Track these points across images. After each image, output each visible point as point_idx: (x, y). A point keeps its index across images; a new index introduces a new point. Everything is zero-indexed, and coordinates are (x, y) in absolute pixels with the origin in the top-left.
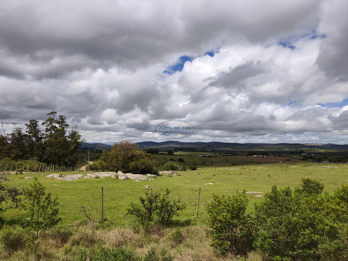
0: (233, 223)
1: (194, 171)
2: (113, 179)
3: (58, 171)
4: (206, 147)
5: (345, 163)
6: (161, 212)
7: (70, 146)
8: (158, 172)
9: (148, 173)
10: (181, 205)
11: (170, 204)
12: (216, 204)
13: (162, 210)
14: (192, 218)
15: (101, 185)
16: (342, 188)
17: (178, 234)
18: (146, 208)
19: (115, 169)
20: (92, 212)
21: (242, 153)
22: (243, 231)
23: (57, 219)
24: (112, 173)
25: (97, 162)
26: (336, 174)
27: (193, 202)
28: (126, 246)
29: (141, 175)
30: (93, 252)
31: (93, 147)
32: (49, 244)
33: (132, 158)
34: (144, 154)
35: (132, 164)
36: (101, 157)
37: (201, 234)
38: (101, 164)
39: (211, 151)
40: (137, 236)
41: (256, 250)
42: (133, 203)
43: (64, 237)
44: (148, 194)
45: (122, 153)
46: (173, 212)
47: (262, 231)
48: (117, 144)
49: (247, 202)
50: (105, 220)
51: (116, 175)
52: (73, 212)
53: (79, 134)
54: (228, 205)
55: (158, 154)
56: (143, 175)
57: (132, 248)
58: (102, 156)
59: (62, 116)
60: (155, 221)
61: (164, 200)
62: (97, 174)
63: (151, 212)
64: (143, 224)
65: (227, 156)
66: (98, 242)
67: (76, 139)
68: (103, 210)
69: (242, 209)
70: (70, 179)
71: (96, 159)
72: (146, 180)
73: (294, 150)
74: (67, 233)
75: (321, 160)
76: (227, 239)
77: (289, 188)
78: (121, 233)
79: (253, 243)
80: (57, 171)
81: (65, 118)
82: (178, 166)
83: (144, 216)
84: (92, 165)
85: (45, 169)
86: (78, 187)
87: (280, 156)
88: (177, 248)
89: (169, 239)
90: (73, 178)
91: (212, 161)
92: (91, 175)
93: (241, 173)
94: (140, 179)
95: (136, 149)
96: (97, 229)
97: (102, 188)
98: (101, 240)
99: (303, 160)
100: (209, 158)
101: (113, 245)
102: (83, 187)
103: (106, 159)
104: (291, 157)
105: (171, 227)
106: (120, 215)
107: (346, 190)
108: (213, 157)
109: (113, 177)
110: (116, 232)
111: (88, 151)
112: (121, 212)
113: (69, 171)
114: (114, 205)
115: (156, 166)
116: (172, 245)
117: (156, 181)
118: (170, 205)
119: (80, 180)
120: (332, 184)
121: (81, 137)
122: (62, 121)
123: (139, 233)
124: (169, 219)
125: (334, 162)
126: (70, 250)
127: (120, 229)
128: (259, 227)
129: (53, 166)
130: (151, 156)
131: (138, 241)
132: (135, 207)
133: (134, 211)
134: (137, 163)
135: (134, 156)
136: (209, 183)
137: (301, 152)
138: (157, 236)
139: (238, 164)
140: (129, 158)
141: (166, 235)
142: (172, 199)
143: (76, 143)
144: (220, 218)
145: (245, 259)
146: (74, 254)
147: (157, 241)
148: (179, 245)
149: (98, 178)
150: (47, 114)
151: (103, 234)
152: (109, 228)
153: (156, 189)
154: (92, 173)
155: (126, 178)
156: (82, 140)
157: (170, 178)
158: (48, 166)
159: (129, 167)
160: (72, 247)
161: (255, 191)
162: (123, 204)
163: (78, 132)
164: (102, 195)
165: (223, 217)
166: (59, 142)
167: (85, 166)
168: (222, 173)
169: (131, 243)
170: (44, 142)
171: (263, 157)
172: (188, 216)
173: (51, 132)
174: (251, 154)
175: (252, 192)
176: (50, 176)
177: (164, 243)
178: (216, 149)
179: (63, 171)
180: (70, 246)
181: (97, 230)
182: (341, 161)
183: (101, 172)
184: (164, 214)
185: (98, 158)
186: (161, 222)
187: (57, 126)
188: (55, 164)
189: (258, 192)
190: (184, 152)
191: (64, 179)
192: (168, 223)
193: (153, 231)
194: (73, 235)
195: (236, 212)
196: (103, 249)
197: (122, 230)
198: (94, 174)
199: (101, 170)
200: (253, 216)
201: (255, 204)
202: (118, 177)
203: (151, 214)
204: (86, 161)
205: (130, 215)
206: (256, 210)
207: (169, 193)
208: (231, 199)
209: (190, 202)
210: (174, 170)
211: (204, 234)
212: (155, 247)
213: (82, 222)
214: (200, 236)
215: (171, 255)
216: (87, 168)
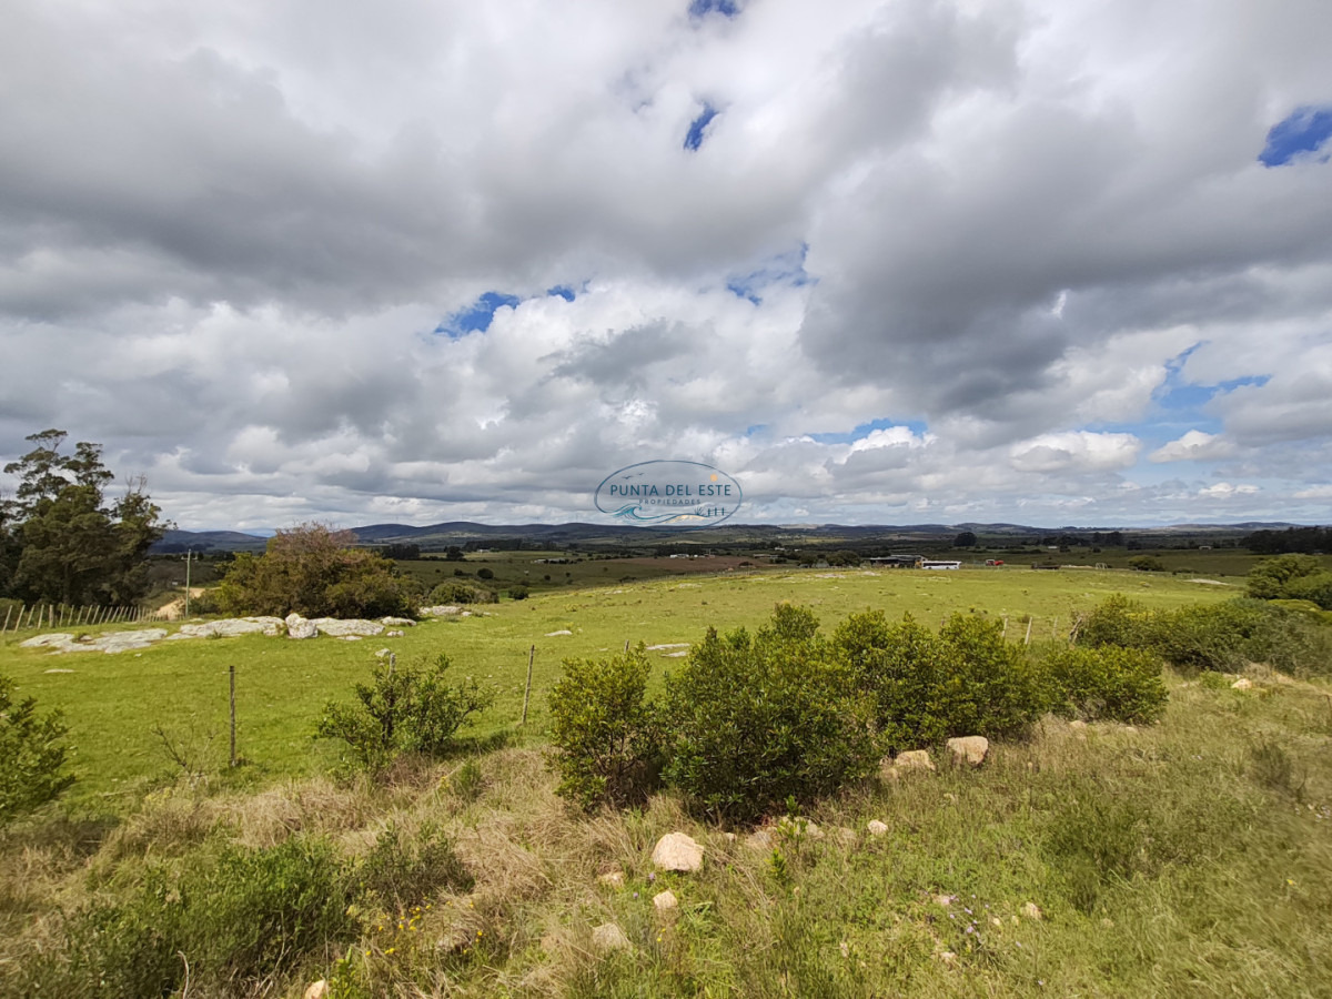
0: (613, 729)
1: (519, 602)
2: (271, 639)
3: (72, 624)
4: (554, 536)
5: (858, 566)
6: (422, 723)
7: (118, 541)
8: (418, 610)
9: (386, 614)
10: (481, 694)
11: (450, 695)
12: (572, 685)
13: (424, 715)
14: (512, 727)
15: (229, 659)
16: (849, 621)
17: (469, 774)
18: (375, 716)
19: (280, 608)
20: (195, 745)
21: (640, 551)
22: (638, 746)
23: (58, 780)
24: (269, 619)
26: (840, 592)
27: (513, 684)
28: (311, 832)
29: (365, 621)
30: (198, 867)
31: (202, 543)
32: (25, 866)
33: (335, 573)
34: (373, 559)
35: (334, 591)
36: (232, 572)
37: (532, 766)
38: (230, 595)
39: (566, 548)
40: (346, 798)
41: (667, 787)
42: (334, 705)
43: (86, 839)
44: (381, 675)
45: (302, 561)
46: (457, 719)
47: (683, 740)
48: (285, 533)
49: (648, 671)
51: (282, 626)
52: (124, 751)
53: (152, 504)
54: (601, 684)
55: (419, 559)
56: (369, 622)
57: (327, 836)
58: (235, 569)
59: (88, 445)
60: (402, 747)
61: (431, 687)
62: (217, 625)
63: (390, 724)
64: (366, 760)
65: (608, 558)
66: (214, 832)
67: (143, 519)
68: (233, 733)
69: (633, 690)
70: (118, 645)
71: (213, 579)
72: (379, 635)
73: (759, 540)
74: (97, 823)
76: (600, 770)
77: (743, 631)
78: (294, 796)
79: (661, 771)
80: (64, 625)
81: (98, 451)
82: (477, 591)
83: (368, 739)
84: (200, 599)
85: (14, 617)
86: (148, 671)
87: (729, 554)
88: (466, 813)
89: (443, 793)
90: (130, 644)
91: (568, 575)
92: (195, 628)
93: (639, 599)
94: (361, 632)
95: (348, 548)
96: (213, 791)
97: (232, 667)
99: (778, 562)
100: (562, 566)
101: (267, 834)
102: (166, 670)
103: (246, 579)
104: (752, 557)
105: (451, 758)
106: (291, 744)
107: (856, 626)
108: (572, 562)
109: (272, 631)
110: (279, 795)
111: (186, 556)
112: (295, 734)
113: (114, 621)
114: (273, 716)
115: (410, 593)
116: (451, 806)
117: (412, 637)
118: (449, 700)
119: (155, 647)
120: (833, 615)
121: (159, 514)
122: (87, 460)
123: (352, 789)
124: (445, 738)
125: (838, 565)
126: (108, 876)
127: (290, 784)
128: (676, 731)
129: (51, 607)
130: (394, 565)
131: (348, 812)
132: (342, 715)
133: (339, 728)
134: (351, 587)
135: (344, 565)
136: (560, 632)
137: (774, 544)
138: (407, 789)
139: (634, 579)
140: (325, 575)
141: (435, 783)
142: (451, 683)
143: (144, 532)
144: (581, 719)
145: (643, 813)
146: (123, 885)
147: (406, 804)
148: (472, 806)
149: (220, 637)
150: (28, 438)
151: (234, 807)
152: (253, 786)
153: (406, 660)
154: (197, 623)
155: (316, 632)
156: (164, 522)
157: (450, 624)
158: (28, 609)
159: (324, 599)
160: (116, 864)
161: (671, 643)
162: (304, 709)
163: (148, 497)
164: (232, 690)
165: (588, 716)
166: (77, 528)
167: (176, 602)
168: (594, 603)
169: (326, 820)
170: (11, 530)
171: (692, 560)
172: (501, 723)
173: (43, 497)
174: (665, 551)
175: (664, 646)
176: (36, 641)
177: (430, 804)
178: (581, 542)
179: (89, 623)
180: (109, 860)
181: (212, 795)
182: (851, 563)
183: (229, 617)
184: (430, 725)
185: (221, 575)
186: (421, 750)
187: (70, 476)
188: (56, 600)
189: (679, 645)
190: (493, 551)
191: (93, 647)
192: (445, 750)
193: (397, 778)
194: (122, 826)
195: (620, 700)
196: (227, 854)
197: (298, 786)
198: (204, 626)
199: (230, 613)
200: (662, 705)
201: (667, 676)
202: (287, 632)
203: (392, 728)
204: (179, 588)
205: (326, 739)
206: (668, 689)
207: (447, 665)
208: (610, 668)
209: (506, 686)
210: (464, 602)
211: (542, 766)
212: (402, 819)
213: (157, 780)
214: (530, 773)
215: (447, 837)
216: (183, 609)
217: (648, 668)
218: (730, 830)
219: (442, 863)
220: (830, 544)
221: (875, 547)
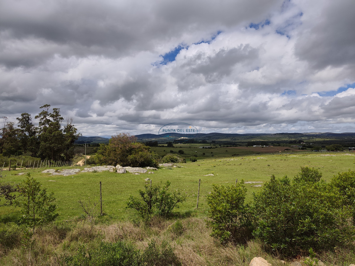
0: (232, 213)
1: (194, 163)
2: (112, 173)
3: (54, 166)
4: (206, 138)
5: (343, 151)
6: (161, 205)
7: (65, 140)
8: (158, 164)
9: (148, 166)
10: (182, 196)
11: (171, 196)
12: (216, 194)
13: (162, 202)
14: (193, 209)
15: (99, 179)
16: (338, 175)
17: (178, 225)
18: (145, 201)
19: (114, 163)
20: (90, 207)
21: (241, 144)
22: (242, 221)
23: (54, 215)
24: (111, 166)
25: (94, 156)
26: (333, 162)
27: (193, 194)
28: (126, 240)
29: (141, 168)
30: (93, 247)
31: (89, 141)
32: (47, 240)
33: (131, 151)
34: (143, 146)
35: (131, 157)
36: (99, 150)
37: (201, 225)
38: (99, 158)
39: (211, 143)
40: (137, 230)
41: (255, 238)
42: (132, 197)
43: (62, 234)
44: (147, 187)
45: (120, 147)
46: (173, 205)
47: (261, 220)
48: (114, 137)
49: (246, 192)
50: (104, 214)
51: (115, 169)
52: (71, 207)
53: (74, 128)
54: (227, 195)
55: (158, 146)
56: (142, 168)
57: (132, 242)
58: (100, 149)
59: (56, 109)
61: (164, 193)
62: (95, 168)
63: (150, 205)
64: (143, 217)
65: (227, 147)
66: (97, 236)
67: (72, 133)
68: (101, 204)
69: (240, 199)
70: (67, 173)
71: (93, 153)
72: (146, 173)
73: (293, 139)
74: (64, 229)
75: (319, 149)
76: (228, 229)
78: (121, 227)
79: (252, 232)
80: (53, 166)
81: (59, 111)
82: (178, 158)
83: (144, 210)
84: (89, 159)
85: (39, 164)
86: (75, 182)
87: (279, 145)
88: (177, 240)
89: (169, 231)
90: (70, 173)
91: (212, 153)
92: (89, 169)
93: (240, 163)
94: (140, 172)
95: (134, 142)
96: (96, 223)
97: (100, 182)
98: (100, 235)
99: (302, 149)
100: (209, 149)
101: (113, 239)
102: (81, 182)
103: (103, 153)
104: (290, 146)
105: (171, 219)
106: (119, 209)
107: (342, 177)
108: (213, 148)
109: (112, 171)
110: (116, 226)
111: (85, 145)
112: (120, 206)
113: (65, 166)
114: (113, 199)
115: (155, 159)
116: (172, 236)
117: (156, 174)
118: (170, 198)
119: (77, 175)
120: (330, 172)
121: (77, 131)
122: (56, 114)
123: (139, 227)
124: (169, 211)
125: (332, 151)
126: (68, 246)
127: (119, 223)
128: (258, 217)
129: (49, 161)
130: (149, 148)
131: (138, 234)
132: (135, 200)
133: (134, 205)
134: (136, 156)
135: (133, 149)
136: (210, 175)
137: (300, 141)
138: (157, 229)
139: (238, 155)
140: (127, 152)
141: (166, 227)
142: (172, 191)
143: (72, 137)
144: (220, 208)
145: (245, 248)
146: (72, 250)
147: (157, 234)
148: (180, 237)
149: (96, 172)
150: (40, 108)
151: (103, 229)
152: (108, 222)
153: (155, 182)
154: (89, 167)
155: (125, 171)
156: (78, 134)
157: (170, 170)
158: (43, 162)
159: (127, 160)
160: (70, 243)
161: (255, 181)
162: (123, 198)
163: (74, 126)
164: (101, 190)
165: (223, 208)
166: (54, 136)
167: (82, 160)
168: (222, 164)
169: (131, 236)
170: (38, 137)
171: (263, 147)
172: (189, 208)
173: (45, 126)
174: (251, 144)
175: (252, 182)
176: (46, 171)
177: (165, 235)
178: (216, 140)
179: (59, 166)
180: (68, 241)
181: (96, 224)
182: (339, 150)
183: (99, 166)
184: (164, 206)
185: (96, 152)
186: (161, 215)
187: (51, 119)
188: (50, 159)
189: (258, 182)
190: (184, 144)
191: (61, 174)
192: (168, 215)
193: (153, 224)
194: (72, 231)
195: (235, 202)
196: (102, 244)
197: (121, 224)
198: (91, 168)
199: (99, 164)
200: (252, 206)
201: (254, 194)
202: (116, 171)
203: (151, 206)
204: (83, 156)
205: (130, 209)
206: (255, 199)
207: (169, 185)
208: (230, 189)
209: (190, 194)
210: (174, 162)
211: (205, 225)
212: (156, 239)
213: (80, 218)
214: (200, 227)
215: (172, 247)
216: (84, 162)
217: (246, 190)
218: (282, 259)
219: (170, 256)
220: (327, 141)
221: (352, 142)
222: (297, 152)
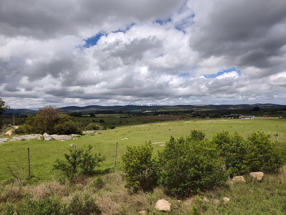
0: (142, 167)
1: (112, 129)
2: (39, 141)
4: (122, 109)
5: (220, 118)
6: (84, 165)
8: (82, 132)
9: (72, 133)
10: (102, 157)
11: (93, 157)
12: (129, 153)
13: (85, 163)
14: (111, 167)
15: (27, 146)
16: (217, 135)
17: (99, 181)
18: (70, 163)
19: (41, 131)
20: (19, 171)
22: (150, 173)
24: (38, 135)
25: (23, 126)
26: (214, 126)
27: (112, 154)
28: (53, 197)
29: (66, 135)
30: (21, 206)
31: (18, 112)
33: (57, 121)
34: (68, 117)
35: (57, 126)
36: (27, 121)
37: (118, 179)
38: (27, 128)
39: (126, 113)
40: (63, 187)
41: (159, 186)
42: (58, 160)
44: (72, 151)
45: (47, 117)
46: (95, 164)
47: (164, 171)
48: (41, 109)
49: (152, 150)
50: (32, 177)
51: (42, 137)
53: (2, 101)
54: (138, 153)
55: (82, 117)
57: (58, 198)
58: (28, 120)
60: (79, 172)
61: (87, 155)
62: (23, 137)
63: (75, 166)
64: (68, 176)
65: (139, 116)
66: (25, 197)
68: (29, 168)
69: (148, 155)
71: (21, 123)
72: (71, 140)
73: (187, 110)
75: (205, 117)
76: (138, 180)
77: (182, 138)
78: (48, 186)
79: (157, 181)
82: (100, 126)
83: (69, 170)
84: (17, 129)
86: (4, 150)
87: (177, 114)
88: (98, 192)
89: (92, 186)
91: (127, 121)
92: (17, 138)
93: (149, 129)
94: (65, 139)
95: (60, 113)
96: (24, 185)
97: (28, 148)
98: (28, 195)
99: (193, 117)
100: (125, 118)
101: (40, 197)
102: (9, 150)
103: (31, 123)
104: (184, 115)
105: (93, 176)
106: (46, 171)
107: (219, 136)
108: (128, 117)
109: (39, 138)
110: (43, 186)
111: (13, 117)
112: (47, 168)
114: (40, 163)
115: (79, 127)
116: (94, 190)
117: (80, 140)
118: (92, 159)
119: (5, 143)
120: (211, 133)
121: (4, 104)
123: (65, 184)
124: (91, 170)
125: (213, 118)
127: (47, 183)
128: (161, 168)
130: (74, 118)
131: (64, 191)
132: (61, 163)
133: (60, 166)
134: (62, 125)
135: (59, 119)
136: (125, 139)
137: (192, 111)
138: (81, 185)
139: (147, 122)
140: (54, 121)
141: (89, 183)
142: (93, 153)
144: (132, 164)
145: (152, 193)
147: (81, 189)
148: (100, 190)
149: (24, 140)
151: (31, 189)
152: (36, 183)
153: (79, 147)
154: (17, 136)
155: (52, 139)
156: (6, 106)
157: (92, 136)
159: (54, 129)
161: (159, 142)
162: (50, 161)
164: (29, 155)
165: (134, 163)
167: (11, 130)
168: (135, 130)
169: (57, 193)
171: (165, 116)
172: (108, 166)
174: (157, 114)
175: (157, 143)
177: (87, 189)
182: (218, 117)
183: (27, 134)
184: (87, 166)
185: (24, 122)
186: (84, 173)
189: (162, 142)
190: (104, 114)
192: (92, 174)
193: (77, 181)
195: (144, 158)
196: (30, 203)
197: (49, 184)
198: (19, 137)
199: (27, 133)
200: (157, 160)
201: (158, 151)
202: (44, 139)
203: (76, 167)
204: (11, 126)
205: (57, 170)
206: (159, 155)
207: (91, 148)
208: (141, 148)
209: (109, 155)
210: (96, 129)
211: (121, 178)
212: (79, 193)
213: (8, 181)
214: (117, 181)
215: (93, 199)
216: (13, 132)
218: (179, 199)
219: (92, 206)
220: (210, 111)
221: (226, 112)
222: (189, 119)
